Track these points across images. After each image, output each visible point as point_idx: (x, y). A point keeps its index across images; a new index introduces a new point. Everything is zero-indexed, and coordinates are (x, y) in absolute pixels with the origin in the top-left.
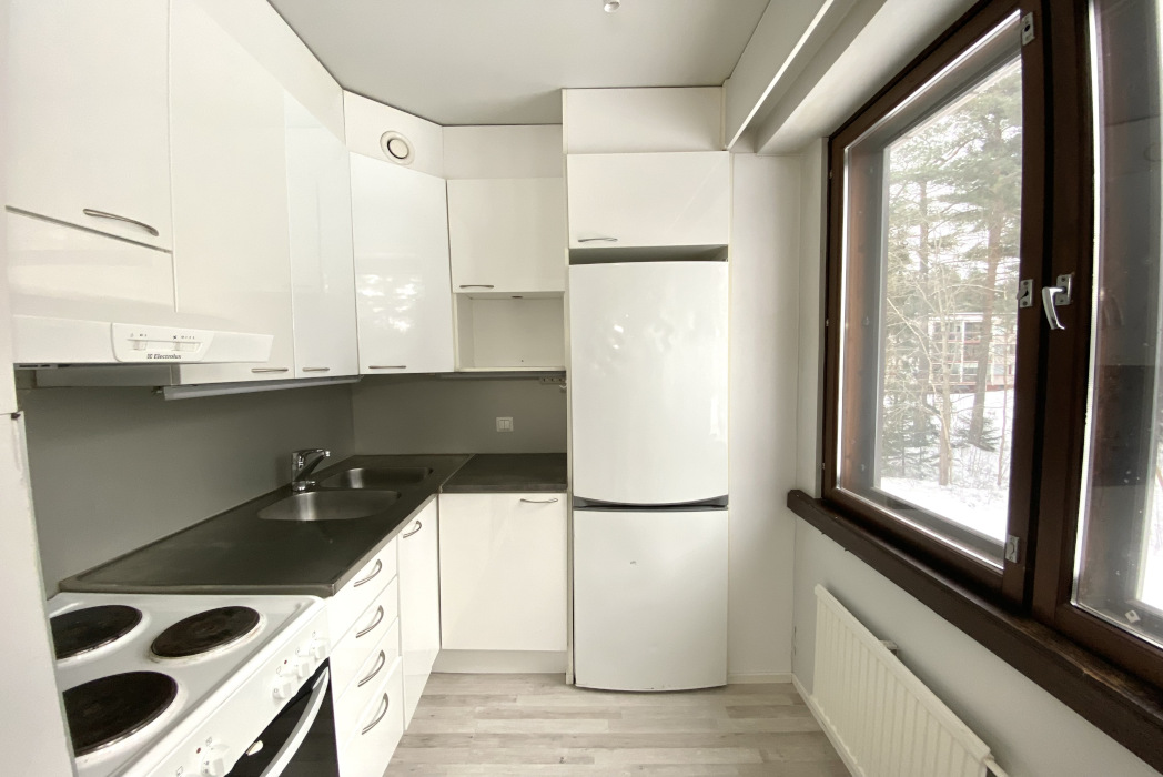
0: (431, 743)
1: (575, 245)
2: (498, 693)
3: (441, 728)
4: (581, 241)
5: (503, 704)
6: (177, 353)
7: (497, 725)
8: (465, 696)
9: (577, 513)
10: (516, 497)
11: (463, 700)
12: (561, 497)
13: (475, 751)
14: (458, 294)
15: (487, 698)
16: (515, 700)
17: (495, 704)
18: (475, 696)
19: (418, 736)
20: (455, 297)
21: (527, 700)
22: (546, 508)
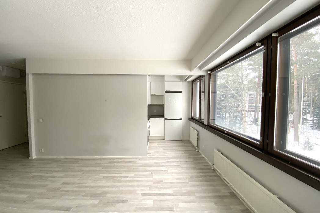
1: (166, 91)
9: (165, 120)
10: (159, 118)
14: (151, 95)
22: (162, 120)
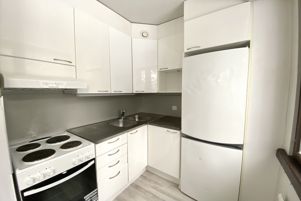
0: (137, 188)
2: (159, 182)
3: (142, 185)
4: (188, 50)
5: (159, 186)
6: (57, 86)
7: (154, 191)
8: (151, 180)
9: (183, 138)
10: (166, 129)
11: (150, 180)
12: (178, 132)
13: (145, 195)
14: (160, 71)
15: (156, 183)
16: (162, 187)
17: (157, 185)
18: (153, 181)
19: (136, 185)
20: (159, 72)
21: (166, 188)
22: (174, 134)
